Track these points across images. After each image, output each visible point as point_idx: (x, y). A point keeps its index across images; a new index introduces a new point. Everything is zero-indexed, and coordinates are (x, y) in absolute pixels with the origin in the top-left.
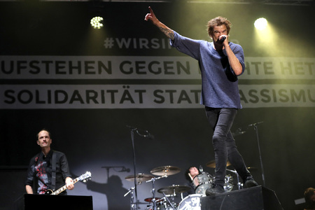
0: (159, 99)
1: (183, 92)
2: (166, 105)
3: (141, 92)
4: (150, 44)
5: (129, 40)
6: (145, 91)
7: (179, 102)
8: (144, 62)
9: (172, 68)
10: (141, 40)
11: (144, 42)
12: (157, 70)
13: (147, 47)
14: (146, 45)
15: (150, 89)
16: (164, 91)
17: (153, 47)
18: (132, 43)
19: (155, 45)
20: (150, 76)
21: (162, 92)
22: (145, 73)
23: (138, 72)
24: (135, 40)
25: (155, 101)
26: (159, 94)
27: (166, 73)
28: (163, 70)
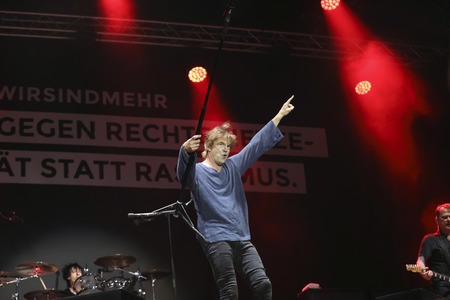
0: (49, 172)
1: (83, 163)
2: (59, 180)
3: (23, 161)
4: (42, 96)
5: (14, 88)
6: (29, 160)
7: (76, 176)
8: (31, 120)
9: (70, 129)
10: (30, 89)
11: (34, 92)
12: (49, 132)
13: (38, 99)
14: (36, 96)
15: (38, 157)
16: (56, 159)
17: (45, 99)
18: (17, 93)
19: (49, 98)
20: (39, 139)
21: (53, 161)
22: (32, 135)
23: (22, 134)
24: (21, 89)
25: (43, 174)
26: (48, 164)
27: (61, 135)
28: (57, 132)
